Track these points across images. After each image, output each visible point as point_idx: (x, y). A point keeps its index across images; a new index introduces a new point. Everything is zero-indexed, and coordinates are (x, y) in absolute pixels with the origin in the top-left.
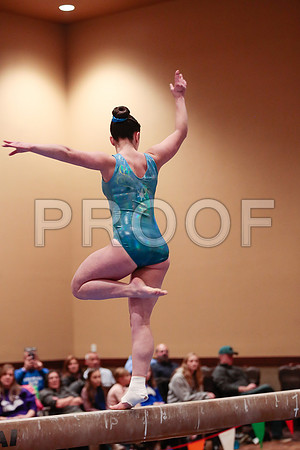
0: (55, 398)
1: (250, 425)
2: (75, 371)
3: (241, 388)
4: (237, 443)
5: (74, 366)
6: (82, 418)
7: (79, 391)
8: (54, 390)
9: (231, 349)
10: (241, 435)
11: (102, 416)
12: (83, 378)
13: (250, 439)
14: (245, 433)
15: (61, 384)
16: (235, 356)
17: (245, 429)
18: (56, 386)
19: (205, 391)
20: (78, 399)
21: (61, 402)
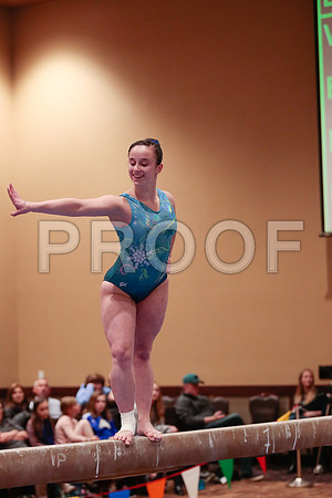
1: (216, 463)
2: (20, 401)
4: (202, 483)
5: (18, 395)
6: (25, 454)
7: (23, 424)
10: (207, 474)
11: (49, 452)
12: (28, 409)
13: (217, 478)
14: (211, 472)
15: (4, 416)
17: (211, 466)
20: (23, 433)
21: (4, 436)
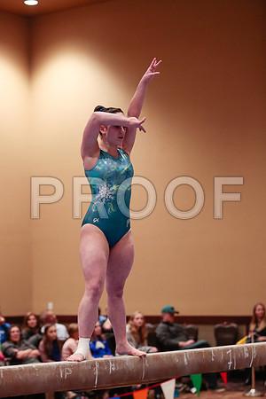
0: (16, 350)
1: (189, 376)
2: (34, 326)
3: (181, 343)
4: (177, 392)
5: (32, 321)
6: (40, 368)
7: (36, 345)
8: (15, 343)
9: (172, 309)
10: (181, 385)
11: (58, 367)
12: (40, 333)
13: (188, 389)
14: (184, 384)
15: (21, 338)
16: (176, 315)
17: (184, 379)
18: (17, 339)
19: (149, 345)
20: (36, 352)
21: (21, 353)
